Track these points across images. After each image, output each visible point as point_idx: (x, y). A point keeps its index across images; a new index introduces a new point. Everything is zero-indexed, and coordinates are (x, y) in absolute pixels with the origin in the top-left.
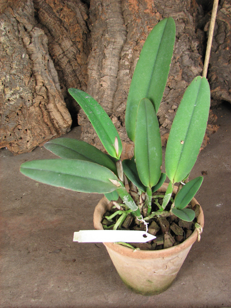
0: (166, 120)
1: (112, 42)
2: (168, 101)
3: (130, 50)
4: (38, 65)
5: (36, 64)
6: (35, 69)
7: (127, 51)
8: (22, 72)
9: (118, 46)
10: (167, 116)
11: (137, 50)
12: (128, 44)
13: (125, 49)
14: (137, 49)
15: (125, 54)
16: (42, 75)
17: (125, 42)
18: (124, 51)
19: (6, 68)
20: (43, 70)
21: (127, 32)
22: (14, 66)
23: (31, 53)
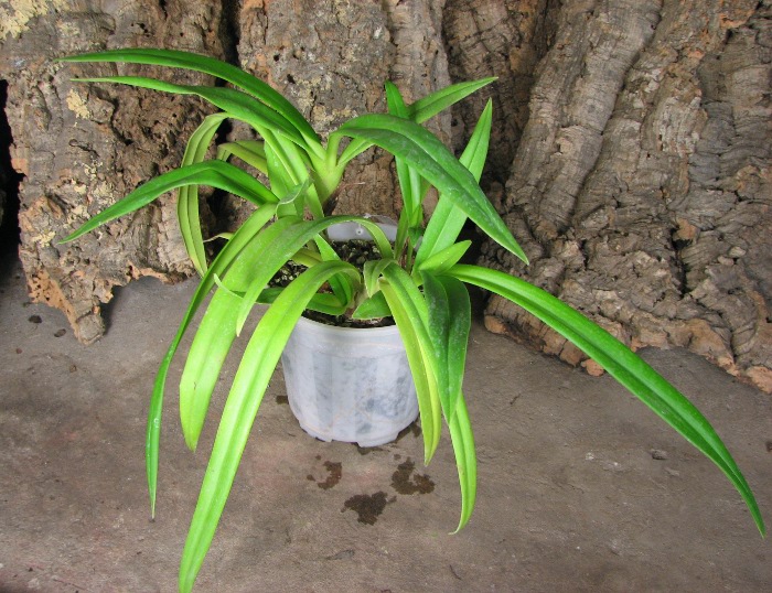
0: (707, 281)
1: (613, 37)
2: (724, 230)
3: (656, 72)
4: (408, 60)
5: (404, 56)
6: (398, 68)
7: (647, 71)
8: (365, 74)
9: (627, 51)
10: (709, 271)
11: (674, 76)
12: (655, 52)
13: (643, 63)
14: (677, 72)
15: (641, 80)
16: (412, 89)
17: (649, 44)
18: (638, 69)
19: (329, 56)
20: (418, 76)
21: (660, 18)
22: (350, 55)
23: (397, 25)
